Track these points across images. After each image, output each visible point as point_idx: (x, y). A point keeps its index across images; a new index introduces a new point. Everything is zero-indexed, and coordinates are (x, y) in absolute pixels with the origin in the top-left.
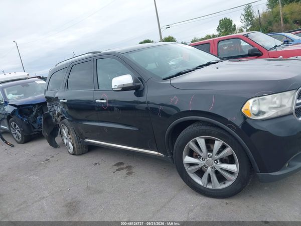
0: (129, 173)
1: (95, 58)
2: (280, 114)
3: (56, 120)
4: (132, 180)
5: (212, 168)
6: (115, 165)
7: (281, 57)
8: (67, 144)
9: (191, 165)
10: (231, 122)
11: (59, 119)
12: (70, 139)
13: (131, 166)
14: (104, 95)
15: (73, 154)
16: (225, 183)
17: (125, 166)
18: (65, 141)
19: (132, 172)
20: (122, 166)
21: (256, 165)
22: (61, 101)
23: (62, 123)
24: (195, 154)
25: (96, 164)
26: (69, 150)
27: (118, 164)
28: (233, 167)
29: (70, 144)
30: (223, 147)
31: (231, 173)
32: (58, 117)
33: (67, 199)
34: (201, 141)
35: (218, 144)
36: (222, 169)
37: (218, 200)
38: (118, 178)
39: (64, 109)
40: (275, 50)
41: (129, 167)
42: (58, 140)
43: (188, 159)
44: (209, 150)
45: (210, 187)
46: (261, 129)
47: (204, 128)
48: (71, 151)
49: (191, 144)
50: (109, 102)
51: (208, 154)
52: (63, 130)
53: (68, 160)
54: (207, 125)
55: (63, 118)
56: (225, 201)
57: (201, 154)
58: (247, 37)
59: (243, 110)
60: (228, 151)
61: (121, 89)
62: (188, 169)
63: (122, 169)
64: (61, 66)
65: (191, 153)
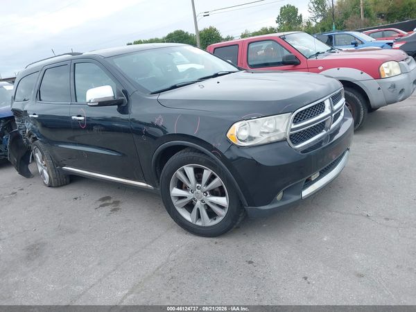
0: (114, 210)
1: (74, 62)
2: (273, 139)
3: (27, 141)
4: (116, 217)
5: (202, 201)
6: (100, 200)
7: (320, 68)
8: (42, 172)
9: (180, 198)
10: (216, 149)
11: (30, 140)
12: (45, 165)
13: (119, 201)
14: (82, 111)
15: (49, 186)
16: (215, 219)
17: (112, 201)
18: (40, 169)
19: (119, 209)
20: (108, 202)
21: (243, 198)
22: (30, 116)
23: (35, 145)
24: (184, 186)
25: (76, 199)
26: (45, 181)
27: (103, 199)
28: (223, 201)
29: (45, 172)
30: (212, 177)
31: (222, 207)
32: (30, 136)
33: (30, 241)
34: (189, 170)
35: (207, 174)
36: (212, 203)
37: (207, 239)
38: (99, 215)
39: (34, 126)
40: (314, 59)
41: (117, 203)
42: (31, 168)
43: (176, 192)
44: (199, 180)
45: (199, 223)
46: (247, 157)
47: (191, 154)
48: (47, 181)
49: (179, 173)
50: (88, 119)
51: (198, 185)
52: (37, 155)
53: (42, 193)
54: (195, 152)
55: (35, 139)
56: (215, 240)
57: (189, 186)
58: (284, 39)
59: (228, 135)
60: (217, 181)
61: (97, 104)
62: (175, 202)
63: (107, 205)
64: (32, 68)
65: (180, 185)
